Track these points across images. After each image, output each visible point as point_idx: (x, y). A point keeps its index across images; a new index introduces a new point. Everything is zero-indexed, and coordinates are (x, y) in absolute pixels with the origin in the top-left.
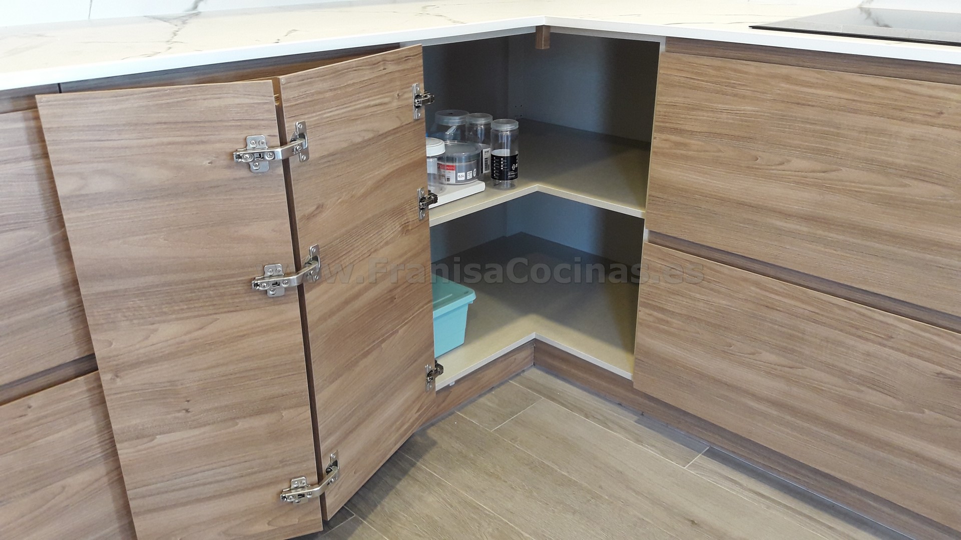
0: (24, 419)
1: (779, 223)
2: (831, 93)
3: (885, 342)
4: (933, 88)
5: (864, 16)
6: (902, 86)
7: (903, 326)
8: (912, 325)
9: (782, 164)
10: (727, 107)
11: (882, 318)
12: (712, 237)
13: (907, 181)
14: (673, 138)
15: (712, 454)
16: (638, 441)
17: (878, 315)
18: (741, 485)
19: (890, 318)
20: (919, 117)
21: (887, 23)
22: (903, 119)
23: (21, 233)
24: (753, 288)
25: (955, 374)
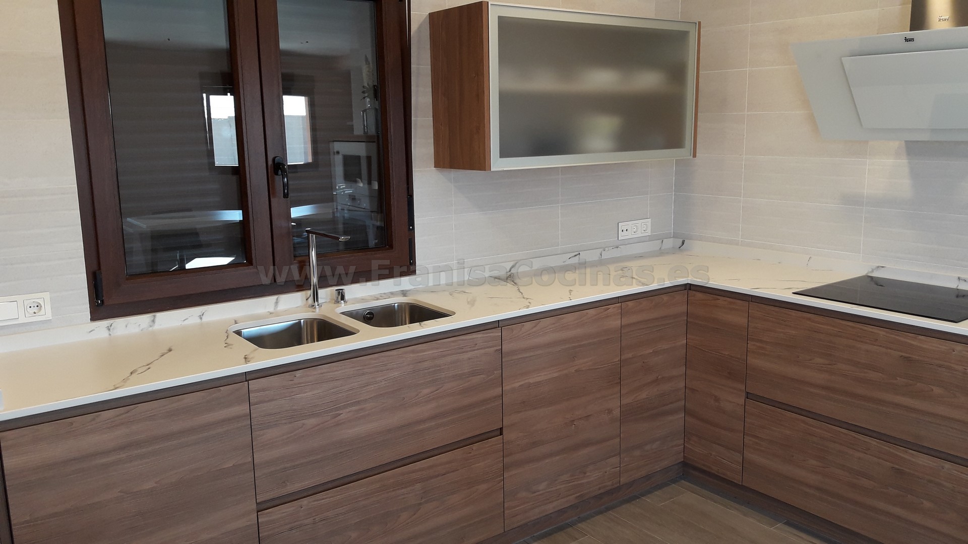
0: (471, 454)
1: (812, 390)
2: (829, 327)
3: (866, 452)
4: (872, 329)
5: (870, 279)
6: (858, 326)
7: (874, 442)
8: (878, 443)
9: (810, 360)
10: (783, 331)
11: (863, 439)
12: (780, 396)
13: (866, 370)
14: (758, 344)
15: (788, 523)
16: (746, 516)
17: (861, 437)
18: (802, 538)
19: (867, 439)
20: (868, 341)
21: (882, 284)
22: (862, 342)
23: (481, 376)
24: (802, 424)
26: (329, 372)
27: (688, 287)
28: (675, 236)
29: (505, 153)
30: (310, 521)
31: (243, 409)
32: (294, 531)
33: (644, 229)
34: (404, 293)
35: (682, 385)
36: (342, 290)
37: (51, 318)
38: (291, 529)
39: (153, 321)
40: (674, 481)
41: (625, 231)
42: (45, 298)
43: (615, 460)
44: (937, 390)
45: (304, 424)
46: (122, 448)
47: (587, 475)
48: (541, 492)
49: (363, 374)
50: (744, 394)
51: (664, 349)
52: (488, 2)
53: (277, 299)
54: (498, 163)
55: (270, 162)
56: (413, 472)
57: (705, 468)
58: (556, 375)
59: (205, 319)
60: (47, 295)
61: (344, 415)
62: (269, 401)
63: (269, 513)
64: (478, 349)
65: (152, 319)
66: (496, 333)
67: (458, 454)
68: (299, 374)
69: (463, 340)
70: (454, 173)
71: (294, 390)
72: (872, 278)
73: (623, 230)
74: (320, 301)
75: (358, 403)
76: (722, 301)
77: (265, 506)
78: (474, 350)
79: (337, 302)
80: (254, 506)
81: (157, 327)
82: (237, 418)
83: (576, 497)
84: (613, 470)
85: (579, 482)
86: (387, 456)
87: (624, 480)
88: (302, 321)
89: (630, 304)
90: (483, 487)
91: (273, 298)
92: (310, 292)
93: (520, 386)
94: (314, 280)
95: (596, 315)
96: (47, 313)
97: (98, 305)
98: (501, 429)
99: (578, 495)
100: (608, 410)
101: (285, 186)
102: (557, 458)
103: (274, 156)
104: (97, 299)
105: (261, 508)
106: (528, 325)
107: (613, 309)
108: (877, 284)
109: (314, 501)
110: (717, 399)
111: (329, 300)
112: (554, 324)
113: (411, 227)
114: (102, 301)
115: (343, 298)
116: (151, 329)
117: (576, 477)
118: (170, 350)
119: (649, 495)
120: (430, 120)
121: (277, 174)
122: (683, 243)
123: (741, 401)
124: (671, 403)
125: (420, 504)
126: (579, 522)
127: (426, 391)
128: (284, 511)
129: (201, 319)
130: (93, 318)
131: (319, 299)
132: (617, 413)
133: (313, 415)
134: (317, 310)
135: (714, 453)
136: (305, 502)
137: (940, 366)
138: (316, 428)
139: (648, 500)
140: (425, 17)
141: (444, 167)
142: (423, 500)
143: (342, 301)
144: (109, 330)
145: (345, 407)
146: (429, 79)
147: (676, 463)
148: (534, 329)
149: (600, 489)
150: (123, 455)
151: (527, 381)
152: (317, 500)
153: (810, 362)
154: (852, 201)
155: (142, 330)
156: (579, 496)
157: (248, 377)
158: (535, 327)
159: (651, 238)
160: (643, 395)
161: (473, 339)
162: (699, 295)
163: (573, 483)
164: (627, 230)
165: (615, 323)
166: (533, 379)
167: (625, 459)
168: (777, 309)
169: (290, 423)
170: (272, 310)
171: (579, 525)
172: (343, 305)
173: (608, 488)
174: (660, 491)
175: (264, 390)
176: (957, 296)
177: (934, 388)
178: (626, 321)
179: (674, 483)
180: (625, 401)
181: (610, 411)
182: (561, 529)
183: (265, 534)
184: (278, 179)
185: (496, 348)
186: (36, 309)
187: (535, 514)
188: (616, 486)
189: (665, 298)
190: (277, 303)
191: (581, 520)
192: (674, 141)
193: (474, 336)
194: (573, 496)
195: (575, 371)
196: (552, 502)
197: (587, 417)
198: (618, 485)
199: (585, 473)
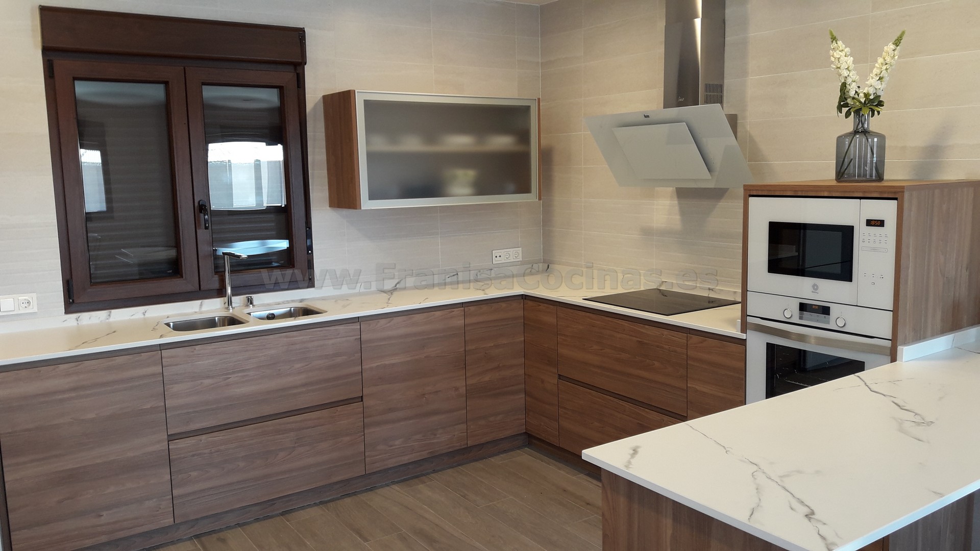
1: (593, 369)
3: (624, 413)
7: (627, 405)
8: (629, 406)
10: (576, 327)
11: (621, 403)
12: (578, 376)
13: (620, 353)
14: (563, 338)
16: (560, 469)
17: (621, 402)
18: (592, 483)
19: (623, 403)
20: (621, 331)
22: (618, 332)
23: (343, 357)
24: (590, 396)
25: (642, 423)
26: (221, 348)
27: (524, 297)
28: (544, 262)
29: (372, 197)
30: (206, 451)
31: (158, 369)
32: (196, 457)
33: (516, 256)
34: (301, 301)
35: (522, 372)
36: (251, 297)
37: (37, 311)
38: (193, 456)
39: (109, 315)
40: (519, 448)
41: (498, 257)
42: (32, 297)
43: (464, 426)
44: (657, 364)
45: (202, 383)
46: (74, 389)
47: (438, 436)
48: (397, 447)
49: (247, 351)
50: (557, 376)
51: (504, 344)
52: (355, 91)
53: (201, 303)
54: (367, 204)
55: (196, 204)
56: (288, 423)
57: (538, 436)
58: (409, 359)
59: (147, 315)
60: (34, 295)
61: (233, 378)
62: (176, 365)
63: (176, 443)
64: (339, 338)
65: (109, 314)
66: (357, 326)
67: (325, 413)
68: (197, 347)
69: (325, 330)
70: (345, 212)
71: (194, 358)
72: (660, 290)
73: (496, 257)
74: (234, 305)
75: (243, 371)
76: (543, 306)
77: (173, 438)
78: (336, 338)
79: (247, 306)
80: (166, 437)
81: (112, 319)
82: (154, 375)
83: (428, 453)
84: (461, 434)
85: (430, 442)
86: (267, 410)
87: (470, 443)
88: (217, 318)
89: (472, 308)
90: (347, 439)
91: (198, 302)
92: (226, 299)
93: (377, 366)
94: (229, 291)
95: (442, 316)
96: (34, 308)
97: (70, 303)
98: (362, 397)
99: (429, 451)
100: (455, 388)
101: (206, 221)
102: (411, 421)
103: (199, 200)
104: (70, 298)
105: (171, 438)
106: (383, 322)
107: (456, 311)
108: (663, 295)
109: (210, 437)
110: (543, 382)
111: (242, 305)
112: (405, 321)
113: (310, 252)
114: (73, 301)
115: (251, 303)
116: (107, 321)
117: (427, 437)
118: (114, 332)
119: (495, 457)
120: (325, 172)
121: (201, 212)
122: (548, 268)
123: (556, 381)
124: (513, 385)
125: (295, 447)
126: (433, 473)
127: (298, 366)
128: (189, 442)
129: (144, 315)
130: (67, 312)
131: (233, 304)
132: (463, 390)
133: (208, 377)
134: (231, 311)
135: (542, 424)
136: (204, 437)
137: (658, 347)
138: (212, 386)
139: (492, 460)
140: (319, 98)
141: (335, 207)
142: (296, 445)
143: (251, 305)
144: (77, 320)
145: (234, 373)
146: (324, 143)
147: (519, 433)
148: (388, 325)
149: (449, 448)
150: (73, 394)
151: (382, 363)
152: (212, 437)
153: (592, 348)
154: (648, 233)
155: (101, 321)
156: (430, 453)
157: (162, 347)
158: (389, 322)
159: (522, 263)
160: (487, 378)
161: (337, 330)
162: (530, 303)
163: (425, 442)
164: (500, 256)
165: (460, 322)
166: (387, 361)
167: (472, 427)
168: (572, 311)
169: (192, 381)
170: (197, 310)
171: (432, 475)
172: (251, 308)
173: (458, 448)
174: (505, 454)
175: (172, 357)
176: (709, 302)
177: (656, 363)
178: (468, 321)
179: (519, 449)
180: (470, 382)
181: (457, 389)
182: (417, 477)
183: (174, 457)
184: (202, 215)
185: (355, 337)
186: (26, 305)
187: (391, 463)
188: (463, 447)
189: (504, 305)
190: (201, 305)
191: (434, 471)
192: (524, 188)
193: (337, 327)
194: (425, 452)
195: (425, 357)
196: (407, 455)
197: (437, 392)
198: (466, 446)
199: (435, 435)
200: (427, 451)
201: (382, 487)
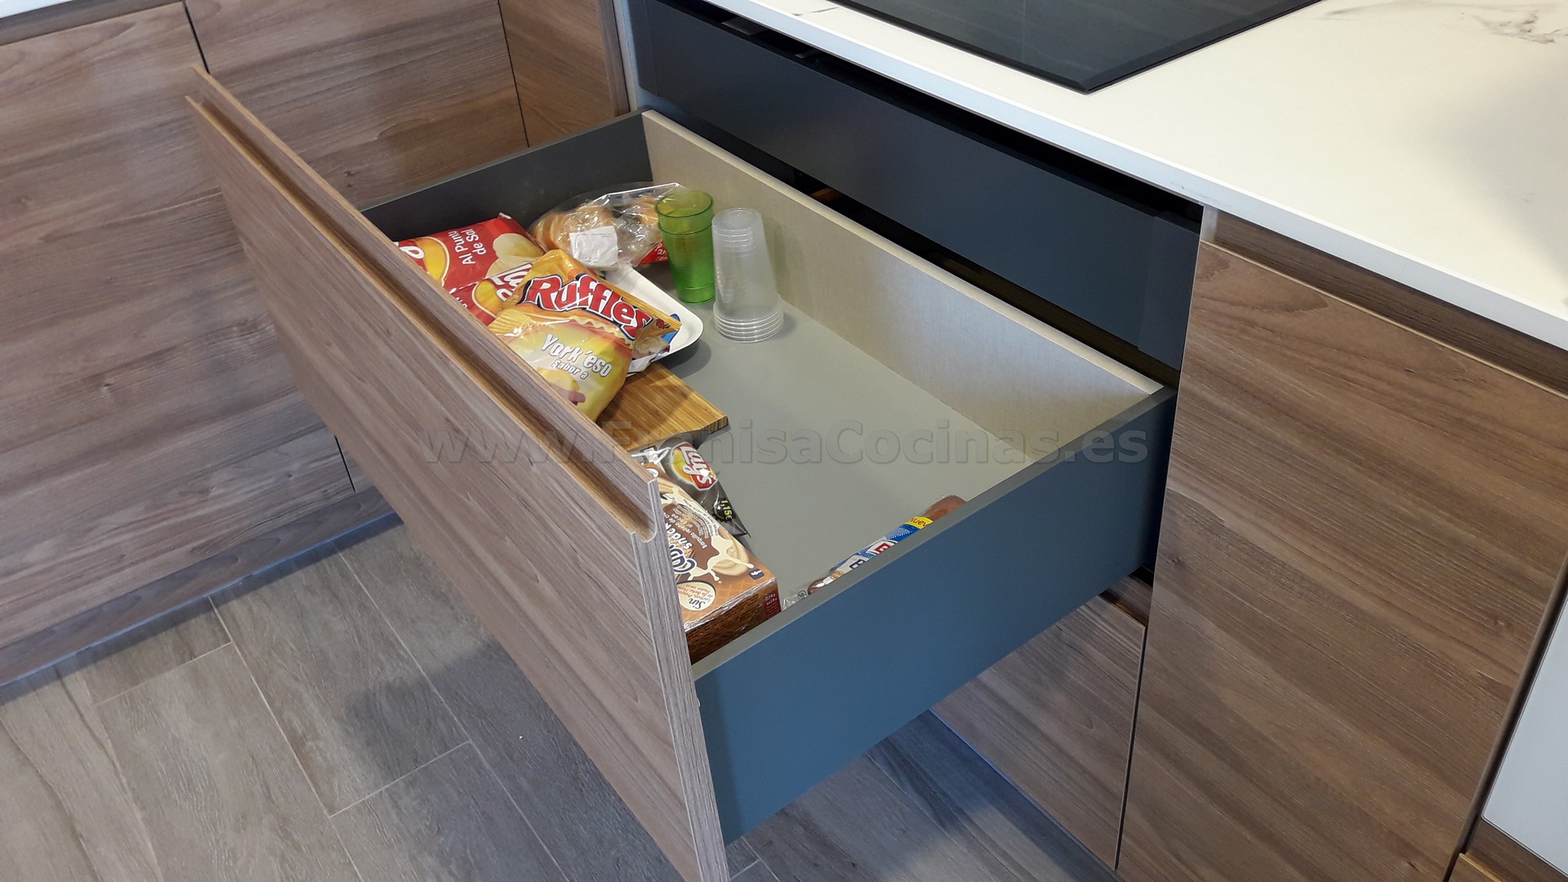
47: (215, 492)
83: (193, 551)
84: (315, 464)
85: (191, 516)
87: (363, 480)
99: (195, 544)
100: (239, 324)
102: (69, 478)
117: (171, 507)
126: (239, 595)
149: (278, 516)
156: (200, 548)
163: (165, 523)
173: (314, 507)
178: (225, 58)
181: (251, 326)
188: (340, 497)
191: (249, 586)
194: (177, 551)
195: (48, 239)
196: (99, 578)
197: (157, 357)
198: (350, 493)
199: (205, 491)
200: (189, 547)
201: (33, 685)
